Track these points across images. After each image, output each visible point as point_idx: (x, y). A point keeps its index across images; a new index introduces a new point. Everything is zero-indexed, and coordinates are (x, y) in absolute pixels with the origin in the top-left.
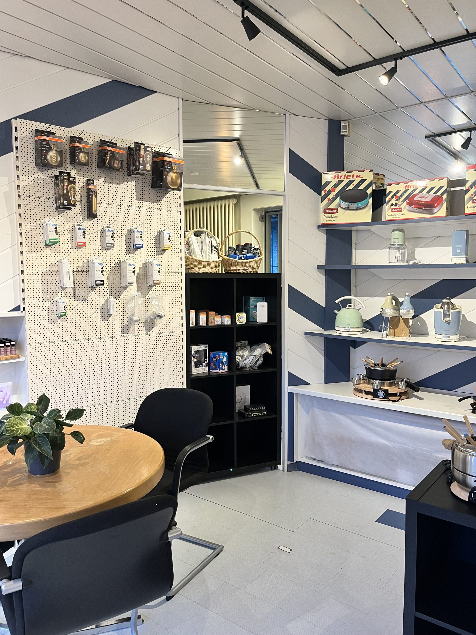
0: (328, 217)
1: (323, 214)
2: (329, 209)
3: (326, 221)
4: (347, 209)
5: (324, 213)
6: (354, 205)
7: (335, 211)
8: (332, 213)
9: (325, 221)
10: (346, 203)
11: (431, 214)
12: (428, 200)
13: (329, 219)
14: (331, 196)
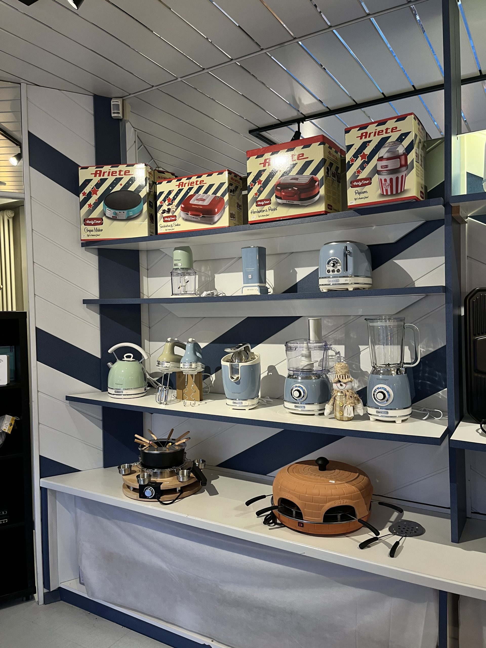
0: (90, 231)
1: (83, 226)
2: (90, 219)
3: (88, 236)
4: (114, 219)
5: (85, 225)
6: (123, 214)
7: (99, 221)
8: (95, 224)
9: (86, 235)
10: (113, 211)
11: (211, 224)
12: (206, 203)
13: (92, 233)
14: (92, 201)
